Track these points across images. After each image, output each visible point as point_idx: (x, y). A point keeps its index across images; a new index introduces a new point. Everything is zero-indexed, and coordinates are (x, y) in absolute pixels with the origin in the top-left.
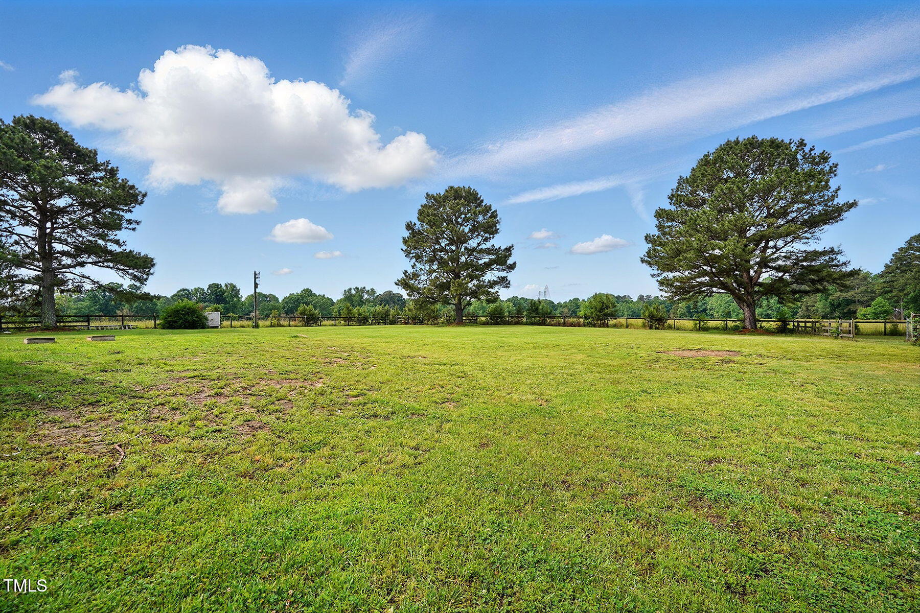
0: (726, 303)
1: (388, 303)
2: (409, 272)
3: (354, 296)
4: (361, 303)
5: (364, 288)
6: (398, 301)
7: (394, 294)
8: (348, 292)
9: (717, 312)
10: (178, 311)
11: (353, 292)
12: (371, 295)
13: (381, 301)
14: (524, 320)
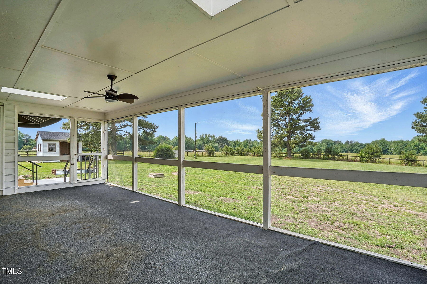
0: (401, 147)
1: (220, 142)
2: (260, 130)
3: (205, 138)
4: (208, 142)
5: (210, 135)
6: (225, 141)
7: (223, 138)
8: (202, 136)
9: (395, 151)
10: (163, 149)
11: (204, 137)
12: (213, 138)
13: (217, 141)
14: (322, 156)
